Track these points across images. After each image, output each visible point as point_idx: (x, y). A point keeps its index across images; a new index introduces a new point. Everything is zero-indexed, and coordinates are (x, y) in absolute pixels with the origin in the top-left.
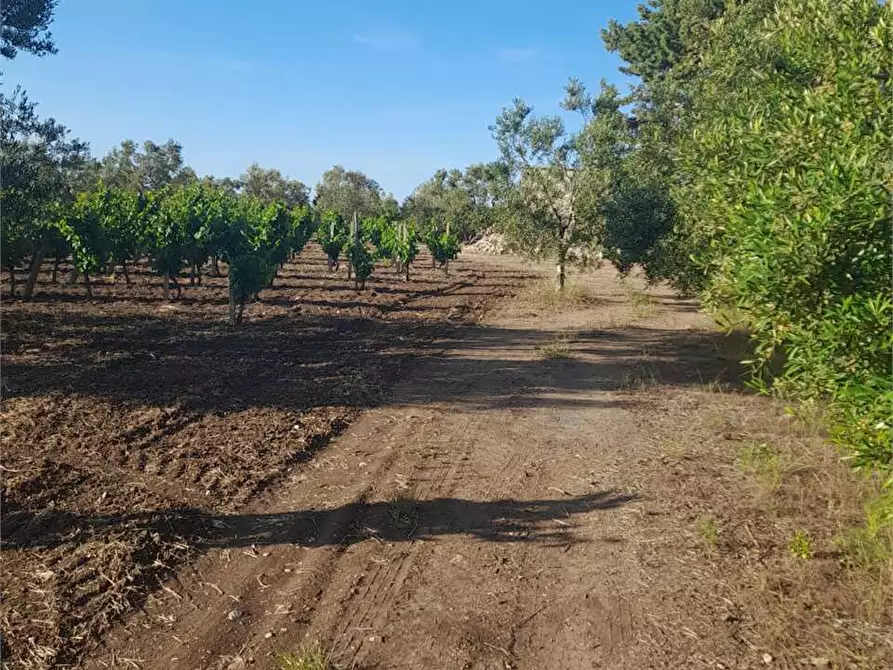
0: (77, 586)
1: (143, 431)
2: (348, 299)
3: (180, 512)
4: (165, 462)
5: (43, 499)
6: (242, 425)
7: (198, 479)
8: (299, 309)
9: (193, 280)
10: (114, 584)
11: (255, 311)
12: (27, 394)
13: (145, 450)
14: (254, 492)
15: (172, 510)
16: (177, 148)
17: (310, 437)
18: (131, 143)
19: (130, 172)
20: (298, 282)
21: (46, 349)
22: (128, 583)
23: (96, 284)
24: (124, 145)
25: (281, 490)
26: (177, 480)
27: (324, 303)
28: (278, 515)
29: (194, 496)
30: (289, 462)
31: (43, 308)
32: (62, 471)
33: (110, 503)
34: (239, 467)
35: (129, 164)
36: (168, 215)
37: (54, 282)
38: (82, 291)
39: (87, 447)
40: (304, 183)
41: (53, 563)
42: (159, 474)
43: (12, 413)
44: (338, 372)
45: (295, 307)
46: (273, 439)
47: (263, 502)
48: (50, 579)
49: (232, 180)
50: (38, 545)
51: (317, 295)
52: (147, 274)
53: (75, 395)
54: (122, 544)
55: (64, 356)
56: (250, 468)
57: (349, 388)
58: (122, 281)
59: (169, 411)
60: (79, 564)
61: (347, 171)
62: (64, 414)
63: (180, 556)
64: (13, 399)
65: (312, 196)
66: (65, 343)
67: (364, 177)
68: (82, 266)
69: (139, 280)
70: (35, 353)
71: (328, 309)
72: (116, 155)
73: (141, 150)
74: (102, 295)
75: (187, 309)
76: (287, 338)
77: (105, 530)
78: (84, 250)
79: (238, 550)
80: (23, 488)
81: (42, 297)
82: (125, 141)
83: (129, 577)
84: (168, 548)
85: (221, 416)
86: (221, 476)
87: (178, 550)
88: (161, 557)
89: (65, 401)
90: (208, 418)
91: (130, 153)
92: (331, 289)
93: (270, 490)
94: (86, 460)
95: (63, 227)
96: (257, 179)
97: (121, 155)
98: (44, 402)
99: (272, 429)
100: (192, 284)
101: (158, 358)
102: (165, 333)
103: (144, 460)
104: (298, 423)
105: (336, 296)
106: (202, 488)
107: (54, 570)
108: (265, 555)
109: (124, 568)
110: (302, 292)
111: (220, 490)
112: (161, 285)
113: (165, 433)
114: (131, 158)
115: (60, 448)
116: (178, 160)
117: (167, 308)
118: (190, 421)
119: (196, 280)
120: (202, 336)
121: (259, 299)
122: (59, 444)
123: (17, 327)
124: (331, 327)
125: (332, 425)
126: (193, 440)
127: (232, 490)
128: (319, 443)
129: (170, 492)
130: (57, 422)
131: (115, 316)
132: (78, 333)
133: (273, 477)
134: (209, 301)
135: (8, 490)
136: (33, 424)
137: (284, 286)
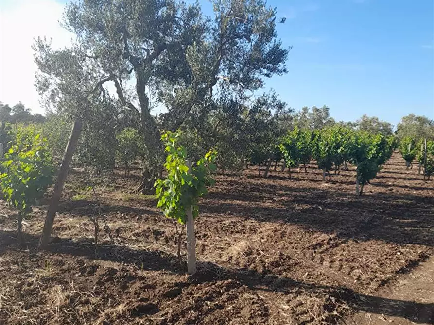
0: (300, 316)
1: (320, 245)
2: (420, 185)
3: (343, 289)
4: (332, 262)
5: (281, 271)
6: (369, 249)
7: (349, 274)
8: (392, 189)
9: (335, 172)
10: (316, 319)
11: (368, 189)
12: (269, 221)
13: (322, 254)
14: (380, 286)
15: (339, 287)
16: (327, 109)
17: (407, 260)
18: (307, 107)
19: (305, 121)
20: (390, 175)
21: (274, 201)
22: (323, 320)
23: (292, 172)
24: (303, 109)
25: (394, 287)
26: (339, 272)
27: (406, 187)
28: (394, 301)
29: (350, 282)
30: (397, 272)
31: (271, 182)
32: (287, 259)
33: (310, 278)
34: (370, 270)
35: (305, 117)
36: (327, 142)
37: (275, 171)
38: (287, 175)
39: (296, 249)
40: (390, 123)
41: (288, 302)
42: (330, 267)
43: (264, 229)
44: (419, 226)
45: (390, 188)
46: (387, 258)
47: (385, 292)
48: (288, 310)
49: (352, 123)
50: (281, 292)
51: (402, 183)
52: (314, 168)
53: (289, 223)
54: (318, 300)
55: (282, 205)
56: (375, 272)
57: (427, 236)
58: (303, 171)
59: (332, 236)
60: (300, 305)
61: (416, 116)
62: (285, 232)
63: (345, 311)
64: (264, 223)
65: (394, 130)
66: (282, 199)
67: (427, 119)
68: (288, 164)
69: (310, 171)
70: (270, 202)
71: (409, 190)
72: (300, 114)
73: (311, 111)
74: (295, 177)
75: (334, 186)
76: (387, 205)
77: (309, 291)
78: (289, 157)
79: (375, 315)
80: (272, 264)
81: (271, 177)
82: (304, 107)
83: (323, 317)
84: (339, 306)
85: (357, 242)
86: (361, 273)
87: (344, 308)
88: (337, 310)
89: (285, 226)
90: (350, 242)
91: (306, 113)
92: (409, 179)
93: (388, 286)
94: (296, 255)
95: (282, 148)
96: (366, 122)
97: (302, 114)
98: (276, 225)
99: (385, 253)
100: (335, 174)
101: (323, 209)
102: (325, 198)
103: (322, 259)
104: (399, 251)
105: (413, 183)
106: (352, 278)
107: (289, 306)
108: (390, 321)
109: (320, 312)
110: (393, 180)
111: (361, 281)
112: (321, 174)
113: (331, 247)
114: (306, 114)
115: (284, 248)
116: (327, 115)
117: (324, 185)
118: (342, 243)
119: (337, 172)
120: (343, 200)
121: (370, 183)
122: (284, 246)
123: (262, 190)
124: (411, 200)
125: (419, 255)
126: (344, 253)
127: (368, 282)
128: (413, 265)
129: (336, 278)
130: (283, 234)
131: (301, 187)
132: (287, 194)
133: (389, 279)
134: (345, 183)
135: (267, 264)
136: (273, 235)
137: (383, 177)
